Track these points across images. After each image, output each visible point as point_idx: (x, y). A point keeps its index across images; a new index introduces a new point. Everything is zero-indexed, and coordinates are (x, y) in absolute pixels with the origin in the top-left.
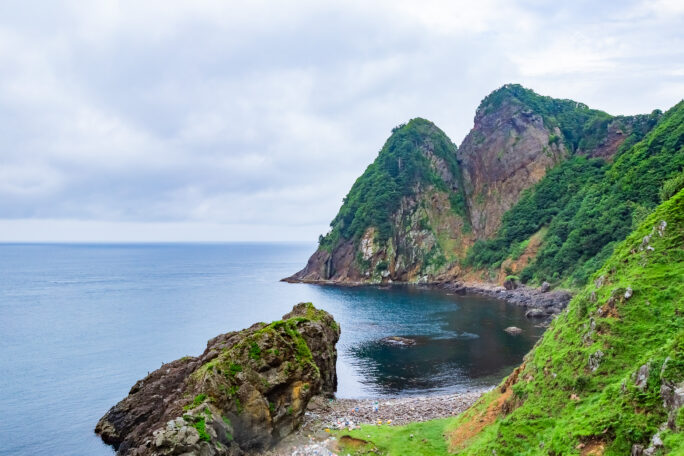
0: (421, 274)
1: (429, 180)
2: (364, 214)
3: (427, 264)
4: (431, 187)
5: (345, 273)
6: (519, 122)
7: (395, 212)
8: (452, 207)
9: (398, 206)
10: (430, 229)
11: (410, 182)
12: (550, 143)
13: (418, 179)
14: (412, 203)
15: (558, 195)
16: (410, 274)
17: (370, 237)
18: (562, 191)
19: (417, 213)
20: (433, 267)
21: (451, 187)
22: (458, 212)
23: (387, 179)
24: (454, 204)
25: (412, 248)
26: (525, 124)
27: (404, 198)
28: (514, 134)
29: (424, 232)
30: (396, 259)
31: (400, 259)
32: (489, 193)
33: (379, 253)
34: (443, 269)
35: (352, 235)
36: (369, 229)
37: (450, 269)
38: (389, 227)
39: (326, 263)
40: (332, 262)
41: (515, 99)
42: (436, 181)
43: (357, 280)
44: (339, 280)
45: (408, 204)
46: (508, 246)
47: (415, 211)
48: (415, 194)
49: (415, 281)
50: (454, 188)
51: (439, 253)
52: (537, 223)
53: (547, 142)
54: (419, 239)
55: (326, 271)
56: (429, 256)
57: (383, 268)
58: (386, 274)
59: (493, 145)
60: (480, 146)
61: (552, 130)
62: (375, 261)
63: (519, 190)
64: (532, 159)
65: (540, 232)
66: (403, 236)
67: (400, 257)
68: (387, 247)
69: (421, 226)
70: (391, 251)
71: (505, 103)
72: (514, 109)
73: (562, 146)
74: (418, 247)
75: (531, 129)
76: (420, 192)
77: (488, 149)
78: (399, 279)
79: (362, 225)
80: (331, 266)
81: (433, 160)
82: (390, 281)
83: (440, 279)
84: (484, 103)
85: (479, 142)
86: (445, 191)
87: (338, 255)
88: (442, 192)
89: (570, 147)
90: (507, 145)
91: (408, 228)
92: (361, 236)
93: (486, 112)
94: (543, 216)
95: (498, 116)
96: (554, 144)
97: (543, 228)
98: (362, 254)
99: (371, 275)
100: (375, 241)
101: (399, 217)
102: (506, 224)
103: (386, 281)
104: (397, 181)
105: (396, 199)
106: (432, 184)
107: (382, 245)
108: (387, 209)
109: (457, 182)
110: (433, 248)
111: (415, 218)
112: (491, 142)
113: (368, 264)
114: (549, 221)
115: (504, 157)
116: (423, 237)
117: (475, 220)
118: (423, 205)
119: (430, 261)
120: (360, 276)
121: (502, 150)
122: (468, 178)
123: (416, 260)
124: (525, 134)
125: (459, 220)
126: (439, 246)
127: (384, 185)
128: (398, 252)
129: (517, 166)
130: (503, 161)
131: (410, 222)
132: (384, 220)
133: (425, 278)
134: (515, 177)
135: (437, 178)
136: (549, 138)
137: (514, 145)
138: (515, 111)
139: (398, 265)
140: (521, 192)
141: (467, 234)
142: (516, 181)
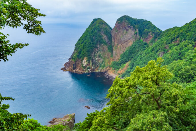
0: (99, 69)
1: (102, 42)
2: (84, 53)
3: (100, 67)
4: (102, 45)
5: (79, 69)
6: (127, 28)
7: (92, 53)
8: (108, 50)
9: (93, 51)
10: (102, 57)
11: (97, 44)
12: (135, 34)
13: (99, 43)
14: (97, 50)
15: (134, 52)
16: (96, 69)
17: (85, 60)
18: (135, 51)
19: (98, 53)
20: (102, 68)
21: (108, 43)
22: (110, 51)
23: (90, 43)
24: (108, 49)
25: (96, 62)
26: (128, 29)
27: (95, 49)
28: (125, 31)
29: (100, 58)
30: (92, 66)
31: (93, 66)
32: (118, 47)
33: (88, 65)
34: (104, 68)
35: (80, 58)
36: (85, 57)
37: (106, 68)
38: (90, 57)
39: (74, 65)
40: (75, 65)
41: (126, 21)
42: (104, 42)
43: (82, 71)
44: (77, 70)
45: (96, 50)
46: (121, 65)
47: (98, 52)
48: (98, 48)
49: (97, 71)
50: (109, 43)
51: (104, 64)
52: (128, 59)
53: (134, 34)
54: (98, 60)
55: (73, 67)
56: (101, 64)
57: (89, 68)
58: (90, 70)
59: (120, 33)
60: (116, 33)
61: (136, 30)
62: (87, 66)
63: (125, 48)
64: (129, 39)
65: (129, 62)
66: (94, 59)
67: (93, 65)
68: (90, 63)
69: (99, 56)
70: (91, 64)
71: (124, 21)
72: (126, 24)
73: (138, 35)
74: (98, 62)
75: (130, 30)
76: (99, 47)
77: (118, 34)
78: (93, 71)
79: (83, 56)
80: (75, 66)
81: (104, 36)
82: (91, 72)
83: (104, 71)
84: (118, 20)
85: (116, 31)
86: (106, 45)
87: (77, 63)
88: (106, 46)
89: (140, 35)
90: (123, 34)
91: (96, 57)
92: (83, 59)
93: (119, 23)
94: (130, 58)
95: (122, 25)
96: (136, 35)
97: (129, 61)
98: (83, 64)
99: (85, 70)
100: (87, 61)
101: (93, 54)
102: (121, 58)
103: (89, 72)
104: (93, 43)
105: (93, 49)
106: (103, 43)
107: (88, 62)
108: (90, 52)
109: (110, 42)
110: (102, 62)
111: (97, 54)
112: (119, 32)
113: (85, 67)
114: (131, 59)
115: (122, 38)
116: (100, 59)
117: (114, 54)
118: (100, 51)
119: (101, 66)
120: (83, 70)
121: (122, 36)
122: (113, 41)
123: (98, 66)
124: (128, 32)
125: (110, 53)
126: (104, 62)
127: (89, 45)
128: (93, 64)
129: (125, 41)
130: (122, 39)
131: (96, 55)
132: (89, 55)
133: (100, 71)
134: (125, 44)
135: (104, 41)
136: (135, 33)
137: (125, 34)
138: (126, 25)
139: (93, 67)
140: (126, 48)
141: (112, 58)
142: (125, 45)
